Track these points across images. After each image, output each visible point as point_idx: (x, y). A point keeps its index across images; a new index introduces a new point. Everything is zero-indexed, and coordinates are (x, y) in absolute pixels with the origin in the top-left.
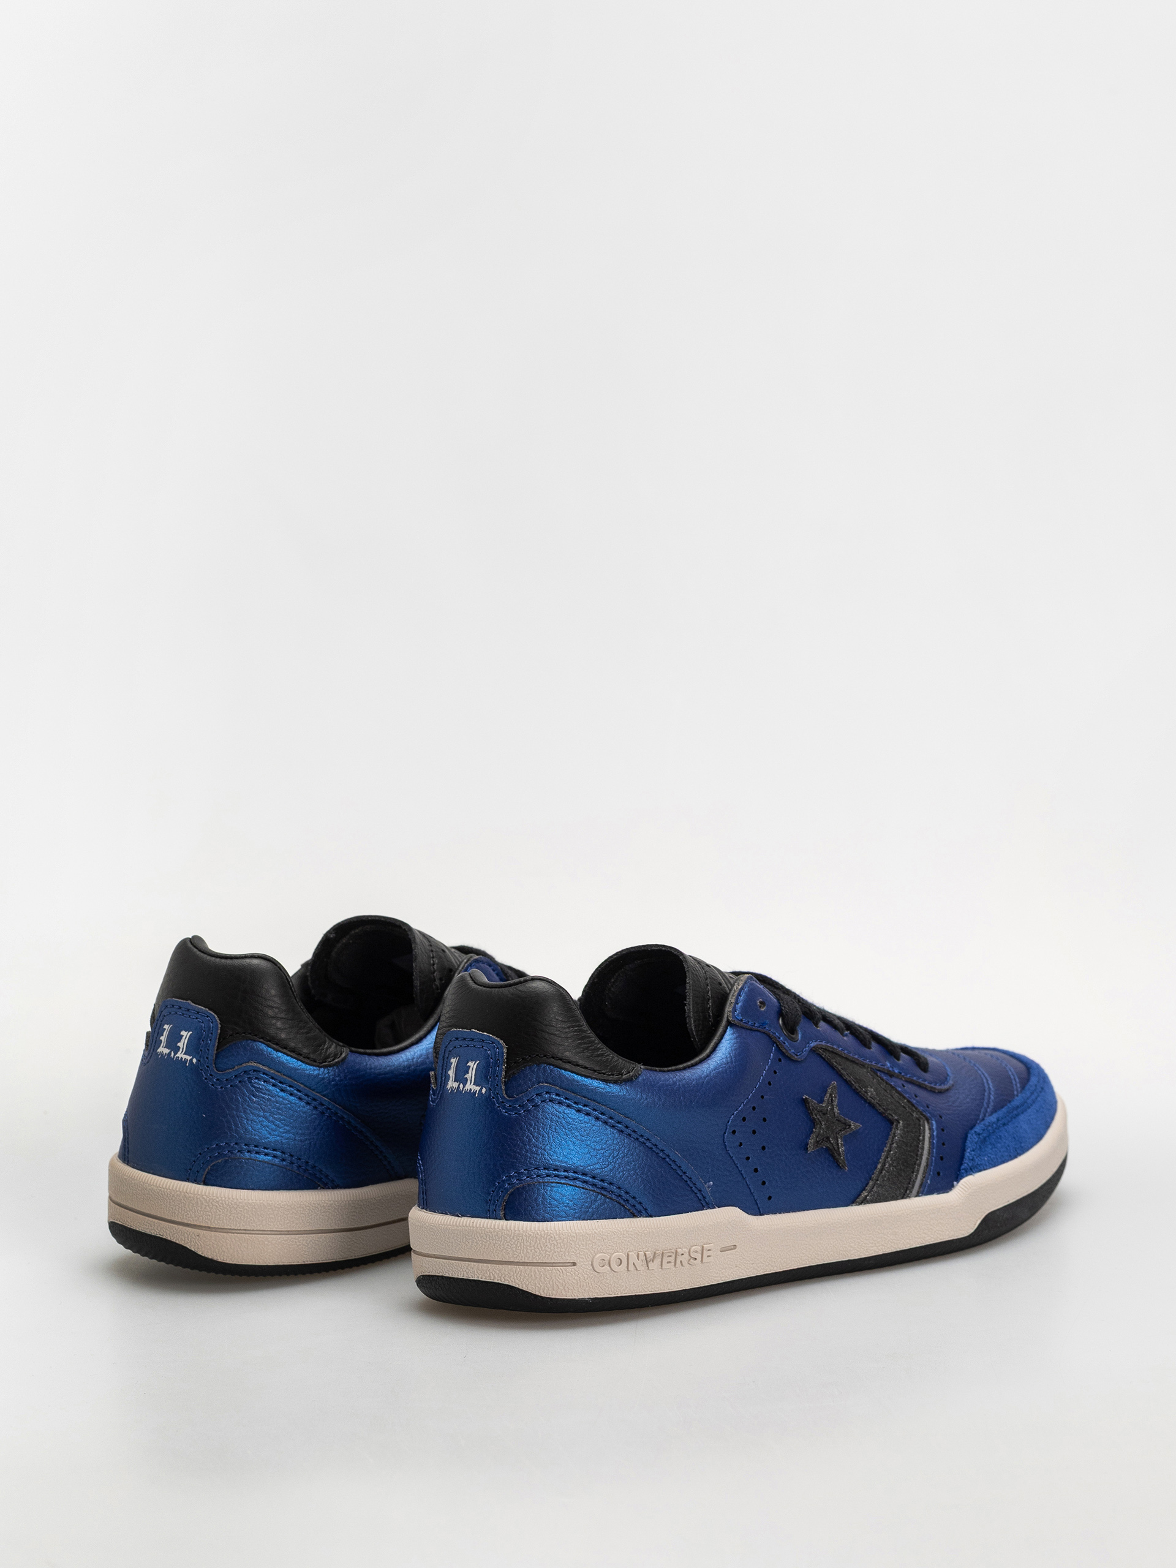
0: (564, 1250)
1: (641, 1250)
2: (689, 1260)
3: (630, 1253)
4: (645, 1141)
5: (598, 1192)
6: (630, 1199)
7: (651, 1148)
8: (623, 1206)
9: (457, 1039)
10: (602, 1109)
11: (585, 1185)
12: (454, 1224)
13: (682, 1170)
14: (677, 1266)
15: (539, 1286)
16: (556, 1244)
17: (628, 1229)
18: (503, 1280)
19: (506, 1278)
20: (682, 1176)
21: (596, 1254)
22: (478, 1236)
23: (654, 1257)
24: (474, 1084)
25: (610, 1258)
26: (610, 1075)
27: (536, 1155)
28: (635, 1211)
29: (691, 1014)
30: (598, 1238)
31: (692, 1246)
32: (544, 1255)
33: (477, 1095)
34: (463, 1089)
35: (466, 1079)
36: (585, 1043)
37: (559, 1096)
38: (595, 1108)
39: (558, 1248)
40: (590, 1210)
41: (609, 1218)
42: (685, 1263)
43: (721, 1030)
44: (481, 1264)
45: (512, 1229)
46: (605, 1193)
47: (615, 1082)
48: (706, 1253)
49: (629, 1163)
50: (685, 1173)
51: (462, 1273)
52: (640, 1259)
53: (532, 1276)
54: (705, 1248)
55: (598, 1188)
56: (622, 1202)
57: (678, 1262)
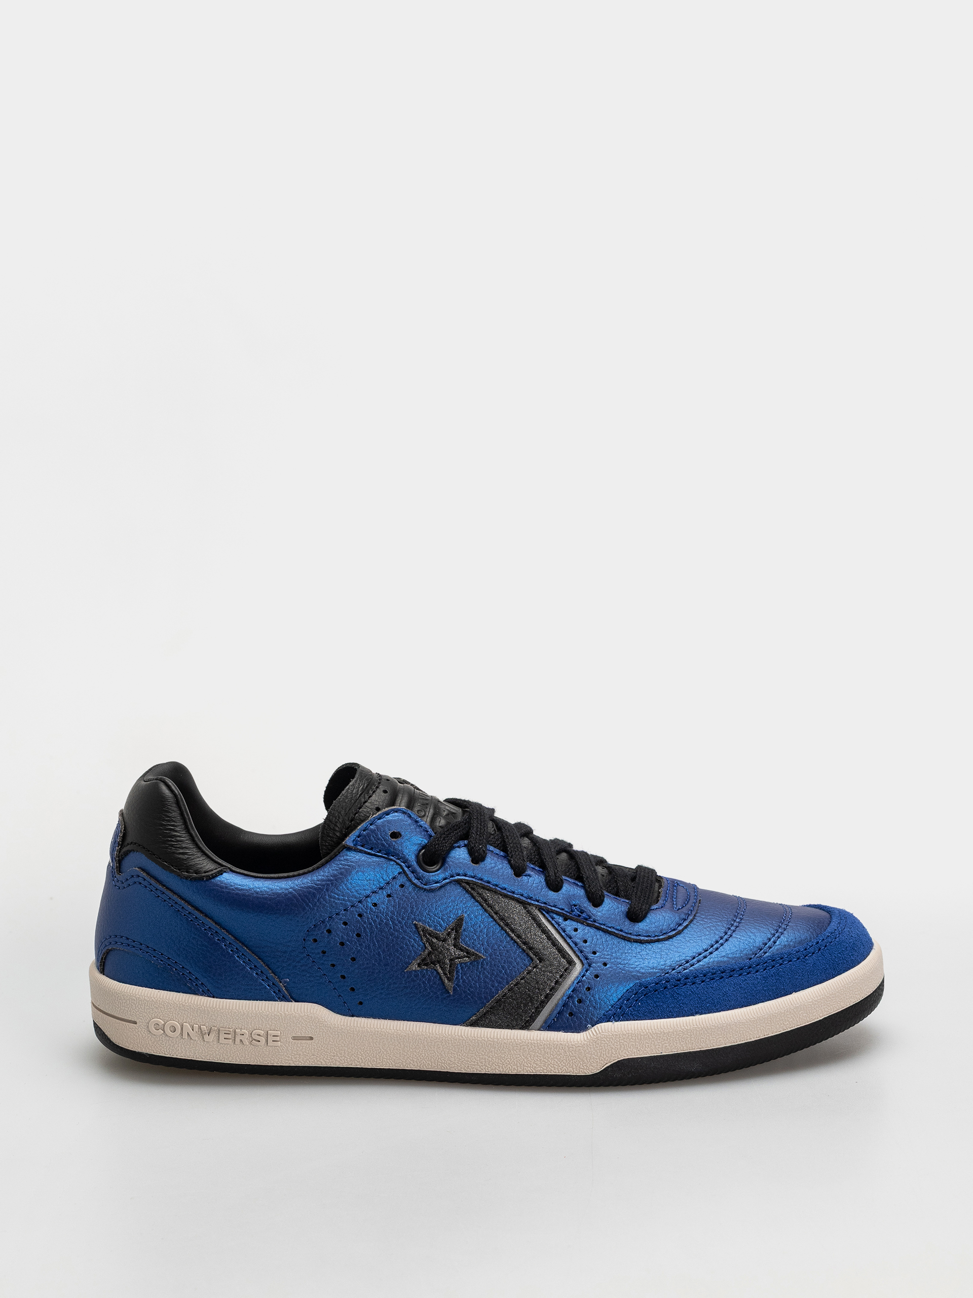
1: (196, 1023)
2: (251, 1041)
3: (185, 1024)
5: (164, 967)
6: (192, 978)
21: (152, 1019)
23: (210, 1032)
25: (165, 1024)
30: (155, 1005)
42: (246, 1042)
43: (336, 850)
48: (270, 1039)
52: (194, 1030)
54: (270, 1034)
57: (238, 1040)
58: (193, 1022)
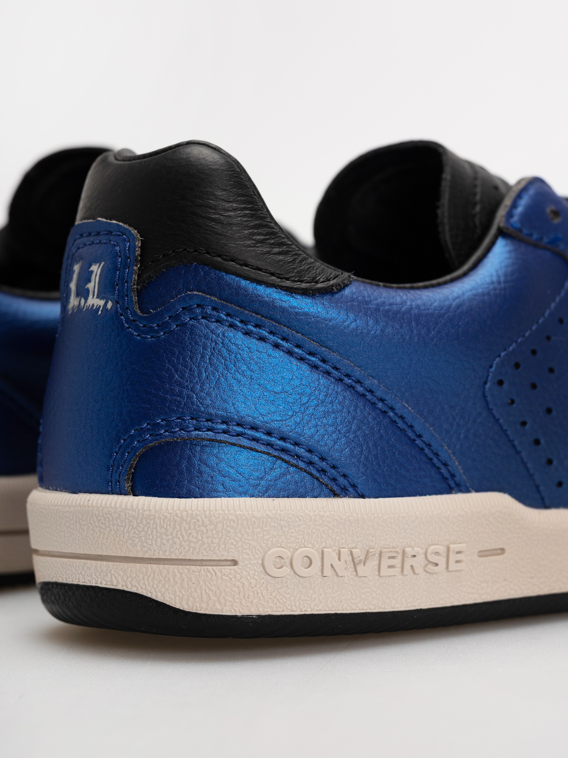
0: (217, 540)
1: (344, 546)
2: (426, 565)
3: (325, 549)
4: (354, 384)
5: (275, 456)
6: (328, 469)
7: (363, 395)
8: (317, 479)
9: (82, 235)
10: (284, 332)
11: (253, 444)
12: (66, 503)
13: (415, 432)
14: (405, 573)
15: (181, 596)
16: (205, 531)
17: (322, 513)
18: (130, 586)
19: (134, 583)
20: (414, 440)
21: (269, 549)
22: (95, 519)
23: (366, 558)
24: (98, 297)
25: (292, 556)
26: (296, 281)
27: (178, 398)
28: (335, 488)
29: (446, 220)
30: (272, 524)
31: (430, 545)
32: (187, 548)
33: (100, 312)
34: (84, 305)
35: (88, 290)
36: (259, 234)
37: (217, 312)
38: (273, 329)
39: (208, 537)
40: (263, 483)
41: (293, 496)
42: (419, 570)
43: (487, 241)
44: (99, 562)
45: (140, 508)
46: (286, 457)
47: (305, 293)
48: (453, 557)
49: (326, 414)
50: (420, 436)
51: (78, 576)
52: (342, 559)
53: (169, 579)
54: (451, 549)
55: (276, 449)
56: (314, 472)
57: (407, 567)
58: (337, 544)
